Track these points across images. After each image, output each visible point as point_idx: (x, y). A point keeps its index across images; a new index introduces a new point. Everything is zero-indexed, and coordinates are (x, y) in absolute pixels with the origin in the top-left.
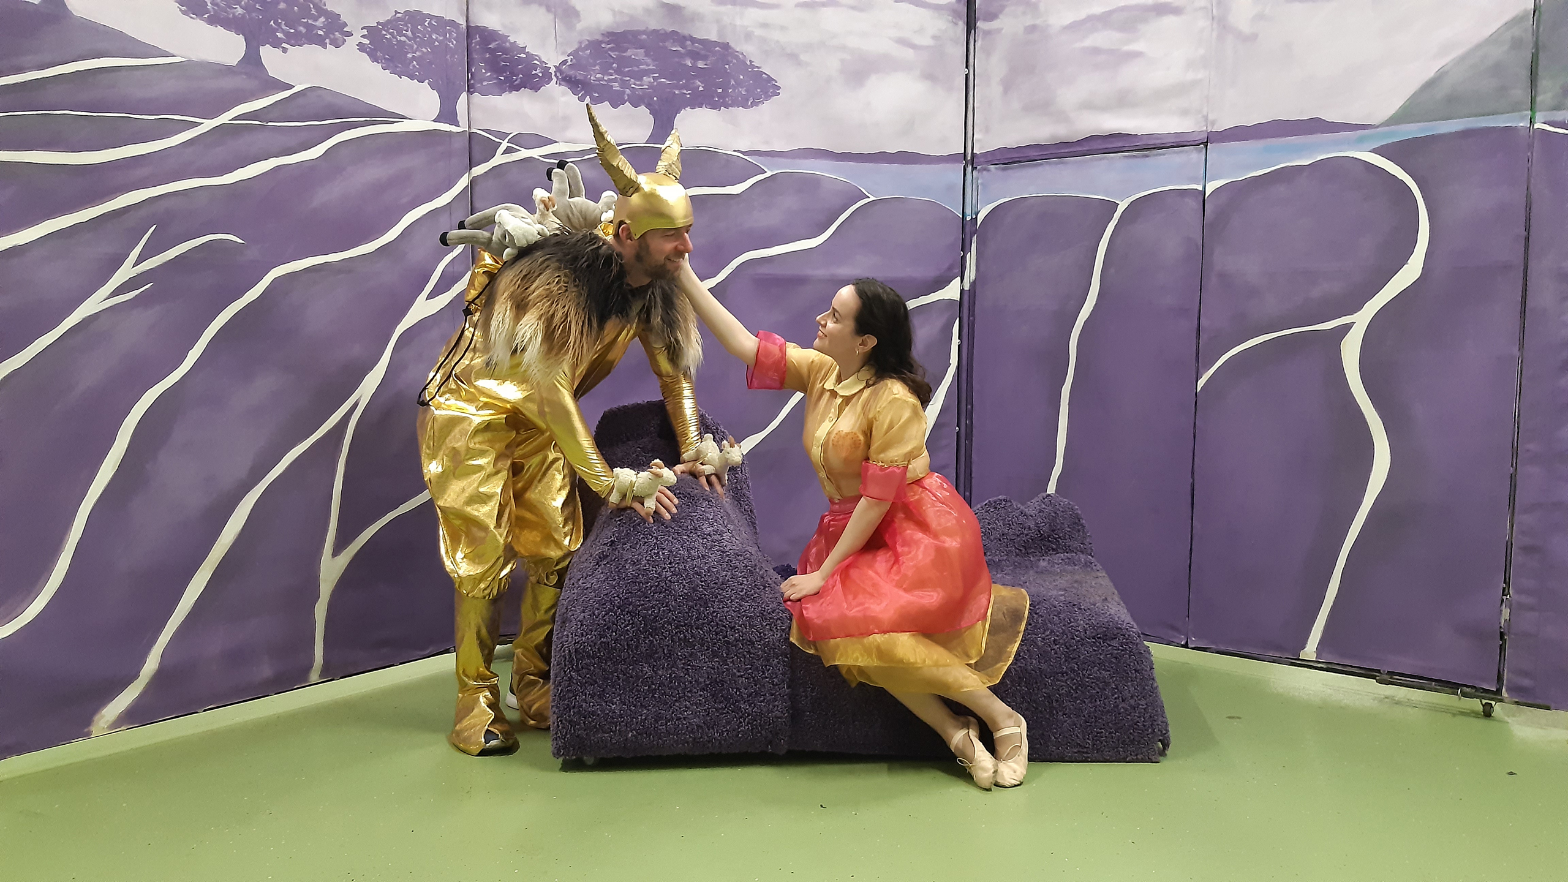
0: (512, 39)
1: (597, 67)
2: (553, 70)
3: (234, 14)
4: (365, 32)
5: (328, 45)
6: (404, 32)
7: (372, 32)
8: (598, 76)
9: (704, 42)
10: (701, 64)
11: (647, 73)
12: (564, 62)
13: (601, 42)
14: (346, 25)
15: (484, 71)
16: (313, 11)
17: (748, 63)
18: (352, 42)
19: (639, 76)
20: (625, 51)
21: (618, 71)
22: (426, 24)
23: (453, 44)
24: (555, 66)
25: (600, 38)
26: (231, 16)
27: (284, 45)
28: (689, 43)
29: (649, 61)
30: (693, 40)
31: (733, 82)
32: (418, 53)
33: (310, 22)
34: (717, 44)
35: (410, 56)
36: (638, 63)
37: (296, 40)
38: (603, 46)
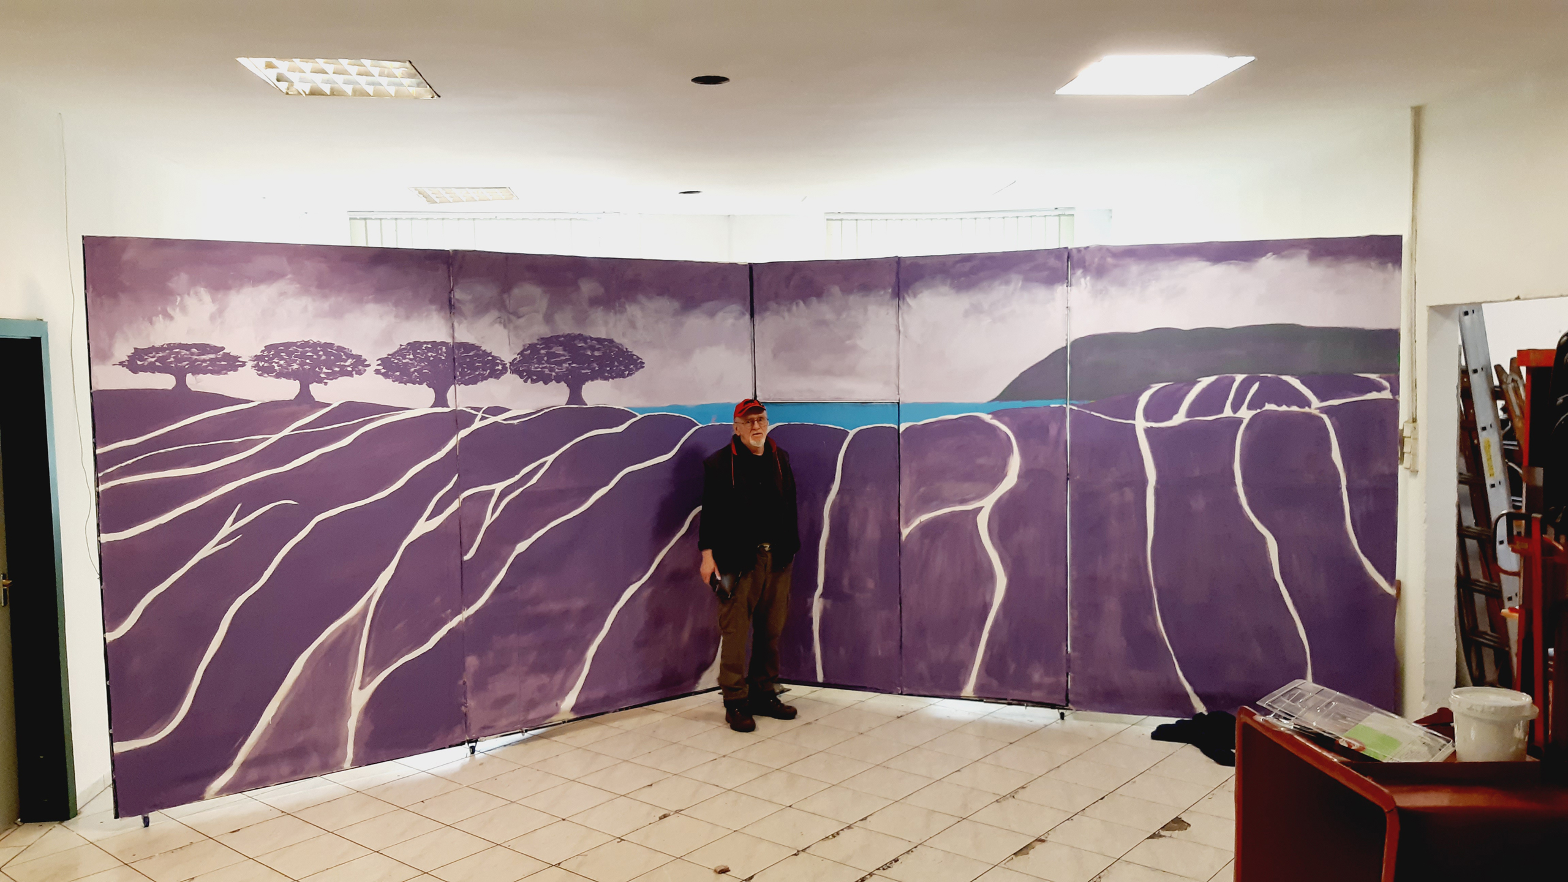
0: (483, 348)
1: (535, 360)
2: (508, 365)
3: (292, 369)
4: (379, 362)
5: (355, 375)
6: (408, 356)
7: (384, 362)
8: (536, 365)
9: (599, 340)
10: (597, 354)
11: (565, 361)
12: (515, 359)
13: (537, 344)
14: (365, 360)
15: (466, 370)
16: (344, 357)
17: (625, 350)
18: (370, 371)
19: (560, 364)
20: (551, 348)
21: (547, 362)
22: (424, 348)
23: (444, 356)
24: (510, 363)
25: (536, 342)
26: (290, 370)
27: (325, 381)
28: (589, 340)
29: (566, 353)
30: (592, 339)
31: (616, 364)
32: (418, 367)
33: (342, 363)
34: (605, 340)
35: (413, 370)
36: (559, 355)
37: (333, 376)
38: (538, 346)
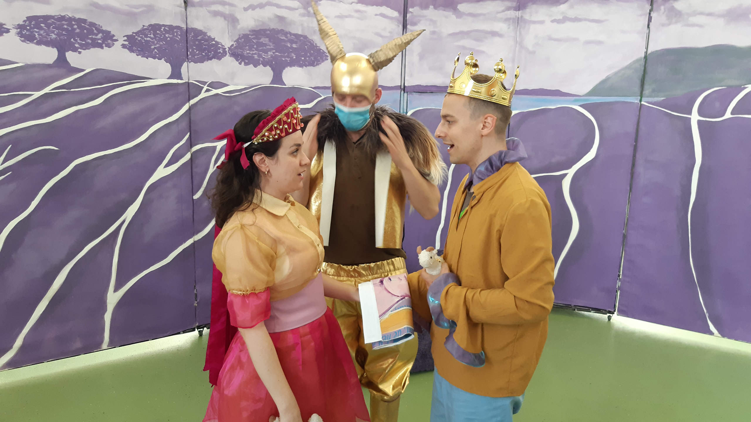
0: (208, 34)
1: (247, 47)
2: (227, 50)
3: (51, 38)
4: (126, 38)
5: (104, 47)
6: (149, 35)
7: (130, 38)
8: (248, 52)
9: (296, 35)
10: (294, 46)
11: (270, 50)
12: (232, 45)
13: (249, 35)
14: (114, 36)
15: (195, 51)
16: (95, 31)
17: (315, 45)
19: (266, 52)
20: (260, 39)
21: (256, 49)
22: (162, 30)
23: (178, 38)
24: (228, 48)
25: (248, 33)
26: (49, 39)
27: (79, 50)
28: (289, 35)
29: (271, 44)
30: (291, 34)
31: (309, 54)
32: (157, 45)
33: (94, 37)
34: (301, 36)
35: (153, 47)
36: (265, 45)
37: (86, 47)
